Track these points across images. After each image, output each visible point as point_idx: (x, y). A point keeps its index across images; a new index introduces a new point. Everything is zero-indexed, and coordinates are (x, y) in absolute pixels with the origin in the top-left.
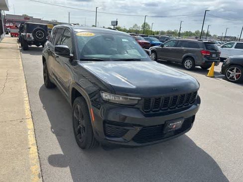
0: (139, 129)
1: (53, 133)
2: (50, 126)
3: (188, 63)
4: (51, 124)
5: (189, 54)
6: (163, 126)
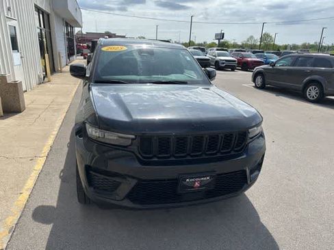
0: (134, 182)
1: (60, 177)
3: (312, 92)
5: (316, 77)
6: (175, 182)
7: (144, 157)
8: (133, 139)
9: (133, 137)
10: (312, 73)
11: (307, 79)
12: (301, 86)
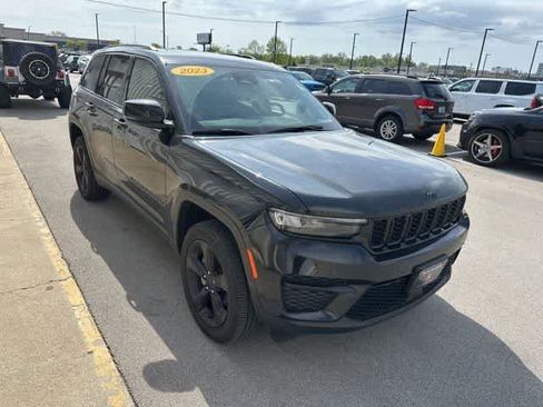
1: (137, 309)
2: (124, 293)
3: (389, 128)
4: (126, 289)
5: (390, 108)
7: (375, 250)
8: (362, 225)
9: (364, 221)
10: (386, 102)
11: (379, 111)
12: (372, 121)
